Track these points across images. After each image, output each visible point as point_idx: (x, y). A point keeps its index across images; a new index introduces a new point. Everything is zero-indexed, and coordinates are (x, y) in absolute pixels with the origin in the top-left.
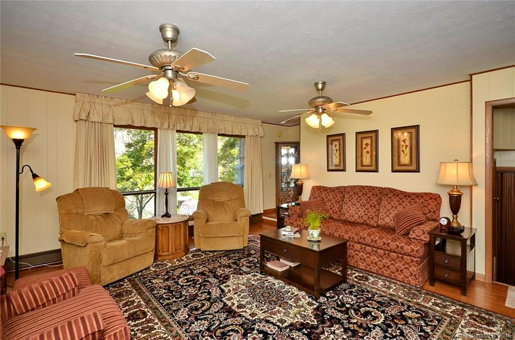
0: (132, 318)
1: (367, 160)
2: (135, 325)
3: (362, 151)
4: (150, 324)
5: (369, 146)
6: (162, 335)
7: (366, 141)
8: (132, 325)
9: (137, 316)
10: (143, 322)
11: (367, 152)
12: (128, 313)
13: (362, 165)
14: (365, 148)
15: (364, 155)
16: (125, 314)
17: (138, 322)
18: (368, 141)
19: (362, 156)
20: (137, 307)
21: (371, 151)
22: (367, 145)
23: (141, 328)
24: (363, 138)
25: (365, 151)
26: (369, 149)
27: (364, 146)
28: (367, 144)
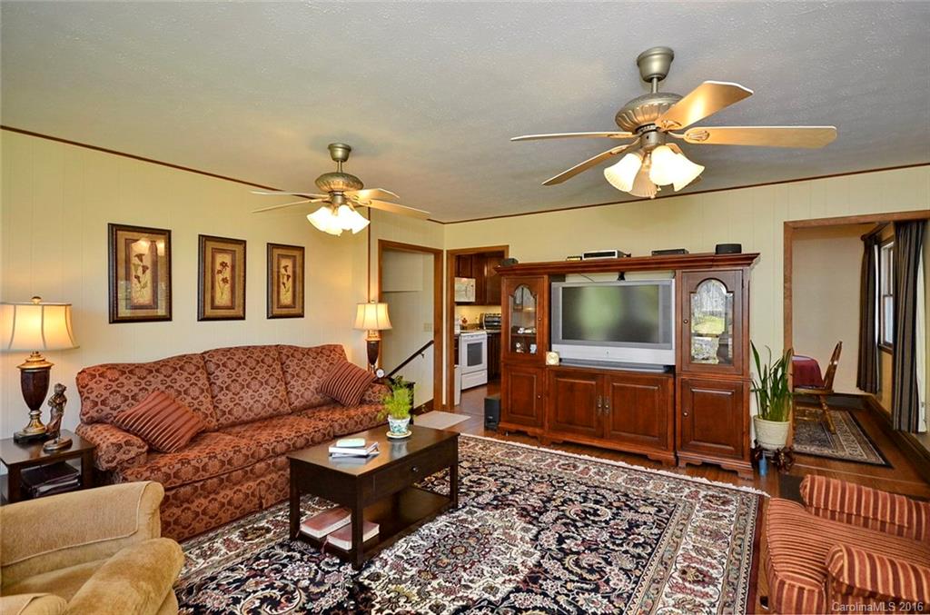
0: (706, 579)
1: (223, 296)
2: (713, 567)
3: (213, 277)
4: (694, 555)
5: (228, 269)
6: (693, 537)
7: (220, 258)
8: (715, 571)
9: (697, 577)
10: (698, 563)
11: (225, 280)
12: (707, 590)
13: (213, 307)
14: (220, 272)
15: (217, 284)
16: (711, 593)
17: (705, 569)
18: (227, 259)
19: (213, 287)
20: (682, 589)
21: (233, 277)
22: (224, 267)
23: (709, 557)
24: (215, 251)
25: (219, 277)
26: (227, 273)
27: (218, 267)
28: (224, 265)
